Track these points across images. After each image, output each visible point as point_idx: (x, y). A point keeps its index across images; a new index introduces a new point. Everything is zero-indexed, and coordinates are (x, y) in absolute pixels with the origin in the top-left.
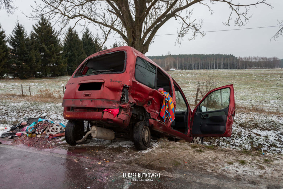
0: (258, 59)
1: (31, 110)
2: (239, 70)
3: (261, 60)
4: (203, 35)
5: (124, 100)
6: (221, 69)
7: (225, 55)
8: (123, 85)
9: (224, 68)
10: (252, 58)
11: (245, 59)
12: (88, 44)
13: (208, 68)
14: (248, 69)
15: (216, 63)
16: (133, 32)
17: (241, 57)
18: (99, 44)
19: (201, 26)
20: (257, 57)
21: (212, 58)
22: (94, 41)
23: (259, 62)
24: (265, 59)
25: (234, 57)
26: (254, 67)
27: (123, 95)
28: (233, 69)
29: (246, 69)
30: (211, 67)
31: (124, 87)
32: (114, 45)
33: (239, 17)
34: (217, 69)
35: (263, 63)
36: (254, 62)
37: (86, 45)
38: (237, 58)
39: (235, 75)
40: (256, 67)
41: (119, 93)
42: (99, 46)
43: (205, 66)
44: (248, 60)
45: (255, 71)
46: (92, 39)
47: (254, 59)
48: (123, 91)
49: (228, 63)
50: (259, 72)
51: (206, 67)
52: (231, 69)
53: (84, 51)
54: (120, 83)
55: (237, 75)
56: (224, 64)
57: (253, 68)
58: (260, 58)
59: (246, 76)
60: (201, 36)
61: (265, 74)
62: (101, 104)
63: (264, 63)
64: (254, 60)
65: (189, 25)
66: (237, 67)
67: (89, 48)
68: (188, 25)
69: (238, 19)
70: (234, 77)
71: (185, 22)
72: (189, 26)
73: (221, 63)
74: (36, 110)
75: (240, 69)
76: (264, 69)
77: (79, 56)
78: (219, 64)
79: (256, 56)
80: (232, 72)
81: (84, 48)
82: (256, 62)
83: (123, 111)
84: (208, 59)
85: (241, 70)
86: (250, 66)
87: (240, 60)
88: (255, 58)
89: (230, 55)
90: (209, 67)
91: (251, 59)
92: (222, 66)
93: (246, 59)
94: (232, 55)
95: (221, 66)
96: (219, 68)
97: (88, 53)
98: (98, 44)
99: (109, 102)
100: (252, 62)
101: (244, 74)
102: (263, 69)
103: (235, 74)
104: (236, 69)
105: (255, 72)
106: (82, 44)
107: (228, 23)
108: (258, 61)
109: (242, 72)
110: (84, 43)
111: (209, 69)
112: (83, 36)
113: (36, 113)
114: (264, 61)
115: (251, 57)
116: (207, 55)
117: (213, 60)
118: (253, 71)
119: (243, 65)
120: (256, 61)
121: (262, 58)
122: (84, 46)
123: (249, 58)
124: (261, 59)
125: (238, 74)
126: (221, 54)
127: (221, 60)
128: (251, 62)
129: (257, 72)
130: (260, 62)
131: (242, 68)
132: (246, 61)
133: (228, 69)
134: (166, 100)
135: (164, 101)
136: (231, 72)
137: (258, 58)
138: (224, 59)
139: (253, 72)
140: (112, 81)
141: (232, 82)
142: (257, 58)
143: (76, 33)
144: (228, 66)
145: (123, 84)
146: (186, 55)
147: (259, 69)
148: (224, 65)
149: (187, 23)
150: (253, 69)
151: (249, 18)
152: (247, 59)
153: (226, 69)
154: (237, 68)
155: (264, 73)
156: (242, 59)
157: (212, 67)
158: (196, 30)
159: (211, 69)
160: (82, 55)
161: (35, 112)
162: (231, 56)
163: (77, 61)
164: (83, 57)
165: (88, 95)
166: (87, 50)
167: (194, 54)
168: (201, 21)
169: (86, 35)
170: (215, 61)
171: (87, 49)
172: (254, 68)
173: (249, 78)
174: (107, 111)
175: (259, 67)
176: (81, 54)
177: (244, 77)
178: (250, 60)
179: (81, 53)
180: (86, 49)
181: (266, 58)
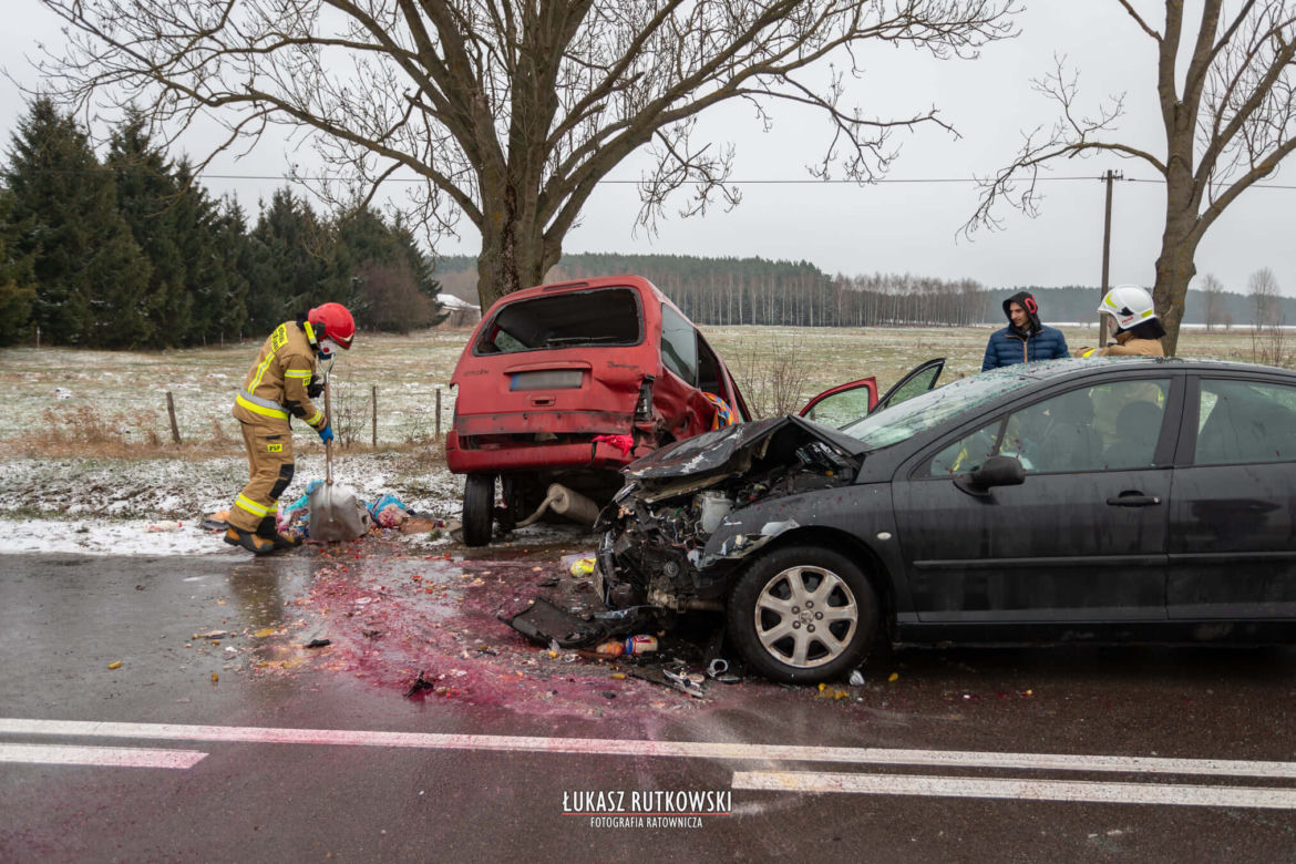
0: (910, 287)
1: (95, 488)
2: (839, 329)
3: (921, 292)
4: (735, 202)
5: (643, 414)
6: (767, 323)
7: (780, 263)
8: (643, 375)
9: (778, 322)
10: (886, 280)
11: (862, 282)
12: (147, 189)
13: (713, 318)
14: (872, 325)
15: (746, 297)
16: (510, 190)
17: (845, 274)
18: (200, 191)
19: (727, 169)
20: (906, 277)
21: (731, 276)
22: (173, 172)
23: (913, 296)
24: (935, 287)
25: (818, 272)
26: (896, 318)
27: (641, 400)
28: (816, 324)
29: (864, 324)
30: (725, 315)
31: (646, 380)
32: (278, 199)
33: (860, 155)
34: (750, 322)
35: (928, 301)
36: (894, 297)
37: (130, 191)
38: (828, 277)
39: (828, 352)
40: (902, 318)
41: (630, 395)
42: (201, 196)
43: (699, 310)
44: (872, 290)
45: (900, 335)
46: (166, 163)
47: (894, 285)
48: (642, 392)
49: (794, 299)
50: (914, 340)
51: (704, 316)
52: (806, 324)
53: (123, 220)
54: (636, 370)
55: (837, 353)
56: (778, 301)
57: (892, 321)
58: (915, 282)
59: (871, 355)
60: (728, 205)
61: (938, 348)
62: (586, 424)
63: (931, 304)
64: (893, 291)
65: (685, 161)
66: (829, 315)
67: (149, 208)
68: (682, 161)
69: (855, 160)
70: (829, 358)
71: (671, 150)
72: (686, 165)
73: (766, 298)
74: (119, 486)
75: (842, 325)
76: (931, 326)
77: (97, 245)
78: (759, 302)
79: (902, 275)
80: (813, 336)
81: (121, 206)
82: (901, 299)
83: (643, 441)
84: (712, 281)
85: (848, 330)
86: (879, 312)
87: (843, 287)
88: (901, 283)
89: (803, 263)
90: (717, 312)
91: (885, 286)
92: (771, 312)
93: (866, 283)
94: (811, 264)
95: (766, 310)
96: (758, 322)
97: (146, 236)
98: (196, 188)
99: (608, 417)
100: (887, 297)
101: (863, 346)
102: (926, 325)
103: (826, 346)
104: (826, 325)
105: (900, 339)
106: (112, 188)
107: (826, 169)
108: (908, 294)
109: (849, 337)
110: (120, 178)
111: (717, 323)
112: (114, 146)
113: (123, 499)
114: (932, 296)
115: (882, 278)
116: (706, 260)
117: (735, 283)
118: (893, 334)
119: (855, 309)
120: (902, 294)
121: (925, 284)
122: (120, 198)
123: (877, 280)
124: (919, 285)
125: (839, 346)
126: (764, 257)
127: (766, 283)
128: (883, 298)
129: (906, 339)
130: (919, 297)
131: (849, 324)
132: (865, 293)
133: (794, 324)
134: (719, 417)
135: (716, 419)
136: (809, 336)
137: (908, 281)
138: (779, 283)
139: (892, 339)
140: (611, 364)
141: (824, 377)
142: (905, 281)
143: (78, 129)
144: (794, 313)
145: (643, 372)
146: (616, 257)
147: (913, 325)
148: (781, 309)
149: (680, 156)
150: (890, 325)
151: (890, 158)
152: (870, 284)
153: (787, 323)
154: (831, 321)
155: (935, 344)
156: (848, 282)
157: (730, 315)
158: (712, 182)
159: (725, 323)
160: (112, 242)
161: (115, 496)
162: (807, 269)
163: (85, 271)
164: (122, 255)
165: (546, 402)
166: (139, 219)
167: (652, 256)
168: (725, 149)
169: (131, 140)
170: (741, 288)
171: (141, 210)
172: (895, 325)
173: (881, 362)
174: (605, 441)
175: (913, 319)
176: (109, 238)
177: (863, 361)
178: (881, 290)
179: (106, 233)
180: (131, 210)
181: (937, 283)
